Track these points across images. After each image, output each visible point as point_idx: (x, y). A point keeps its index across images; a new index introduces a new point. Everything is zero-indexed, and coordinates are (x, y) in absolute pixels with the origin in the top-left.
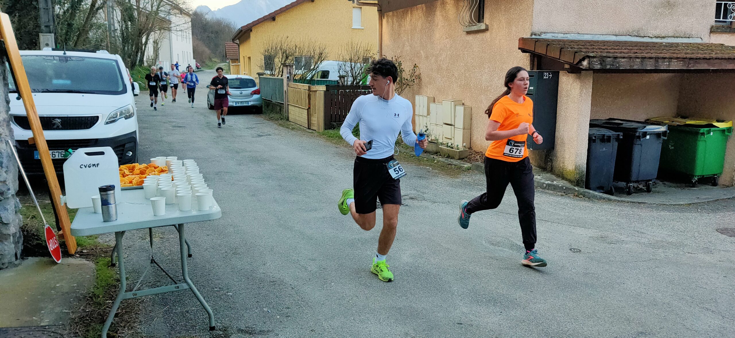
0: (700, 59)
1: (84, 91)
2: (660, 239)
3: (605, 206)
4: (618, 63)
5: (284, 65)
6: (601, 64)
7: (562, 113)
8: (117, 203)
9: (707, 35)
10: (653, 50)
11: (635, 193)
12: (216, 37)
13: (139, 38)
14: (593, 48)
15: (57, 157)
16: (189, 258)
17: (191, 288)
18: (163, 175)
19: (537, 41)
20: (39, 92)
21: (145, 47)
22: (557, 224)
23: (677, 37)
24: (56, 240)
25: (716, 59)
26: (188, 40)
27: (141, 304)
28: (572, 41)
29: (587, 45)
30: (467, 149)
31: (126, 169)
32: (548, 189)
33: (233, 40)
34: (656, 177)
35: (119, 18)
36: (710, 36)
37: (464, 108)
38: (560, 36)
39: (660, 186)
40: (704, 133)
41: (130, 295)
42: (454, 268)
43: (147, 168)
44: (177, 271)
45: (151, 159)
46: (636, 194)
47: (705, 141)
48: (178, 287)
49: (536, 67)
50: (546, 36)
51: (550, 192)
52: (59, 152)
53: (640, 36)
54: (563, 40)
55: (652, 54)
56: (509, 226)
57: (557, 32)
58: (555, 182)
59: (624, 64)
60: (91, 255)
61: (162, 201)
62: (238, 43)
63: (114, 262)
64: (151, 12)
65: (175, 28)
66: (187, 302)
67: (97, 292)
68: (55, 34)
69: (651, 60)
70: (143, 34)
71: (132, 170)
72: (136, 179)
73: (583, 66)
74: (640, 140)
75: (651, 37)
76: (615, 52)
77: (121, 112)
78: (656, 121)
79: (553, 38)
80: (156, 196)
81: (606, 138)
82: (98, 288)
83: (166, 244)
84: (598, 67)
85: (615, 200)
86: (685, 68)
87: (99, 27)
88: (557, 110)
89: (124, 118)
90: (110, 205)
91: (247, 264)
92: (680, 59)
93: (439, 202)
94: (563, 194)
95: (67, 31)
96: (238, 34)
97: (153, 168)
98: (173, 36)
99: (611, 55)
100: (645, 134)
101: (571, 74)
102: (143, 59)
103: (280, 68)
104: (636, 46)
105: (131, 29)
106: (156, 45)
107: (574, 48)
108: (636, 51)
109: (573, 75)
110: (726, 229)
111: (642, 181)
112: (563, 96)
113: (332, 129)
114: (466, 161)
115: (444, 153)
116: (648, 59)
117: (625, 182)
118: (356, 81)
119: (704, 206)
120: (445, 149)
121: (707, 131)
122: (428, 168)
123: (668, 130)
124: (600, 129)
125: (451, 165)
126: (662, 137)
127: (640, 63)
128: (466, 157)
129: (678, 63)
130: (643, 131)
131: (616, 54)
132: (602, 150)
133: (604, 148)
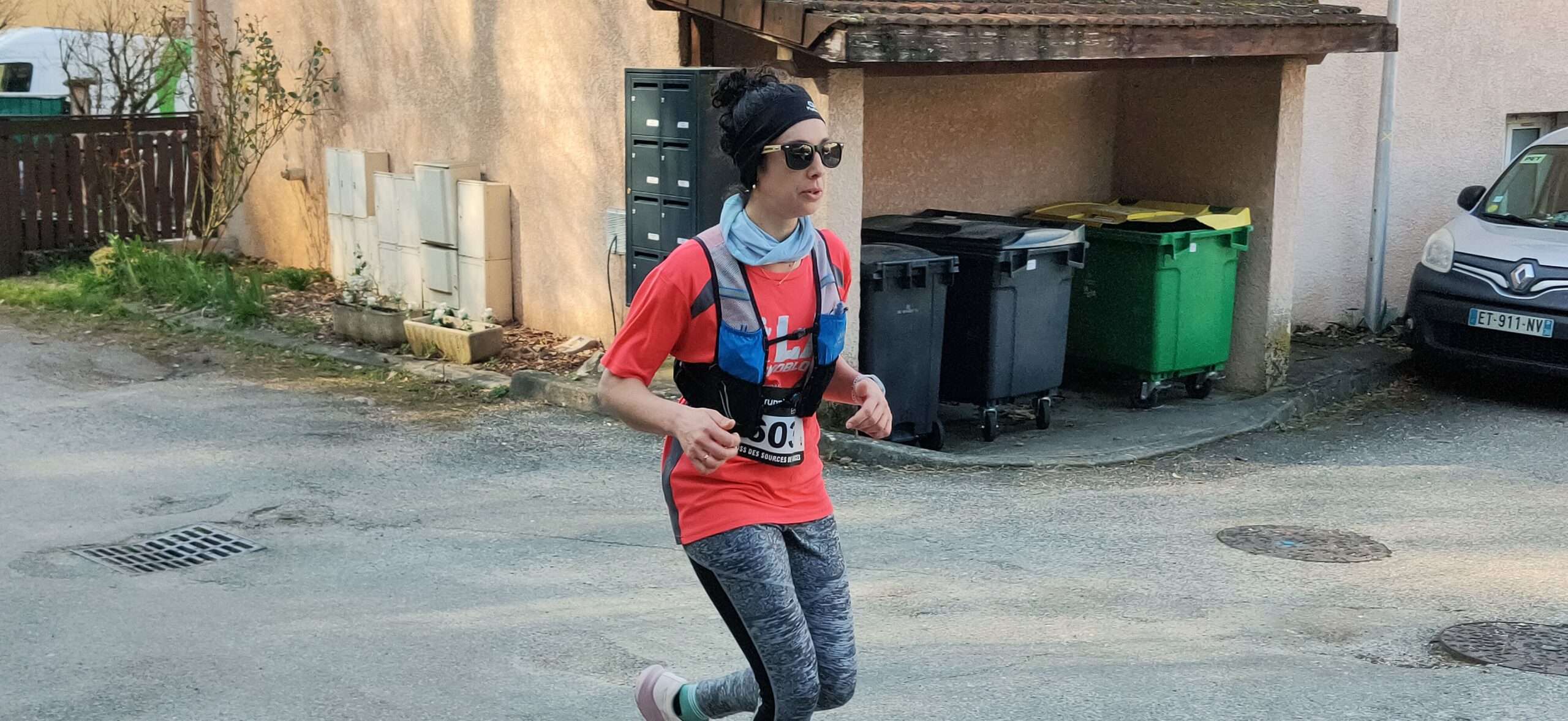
0: (1160, 26)
4: (932, 43)
6: (882, 47)
11: (1005, 433)
25: (1203, 26)
30: (504, 326)
34: (1060, 384)
37: (488, 188)
40: (1172, 246)
46: (1005, 438)
47: (1177, 270)
49: (697, 56)
55: (1030, 13)
59: (947, 46)
69: (1026, 34)
73: (831, 54)
74: (1010, 276)
76: (924, 8)
78: (1051, 217)
81: (910, 273)
84: (875, 56)
85: (944, 465)
86: (1122, 57)
92: (1105, 30)
99: (911, 18)
100: (1022, 257)
108: (987, 6)
111: (1019, 396)
113: (29, 273)
114: (495, 366)
115: (422, 344)
116: (1018, 32)
117: (975, 404)
118: (133, 97)
119: (1190, 460)
120: (423, 331)
121: (1181, 239)
122: (360, 399)
123: (1087, 239)
124: (896, 248)
125: (443, 382)
126: (1071, 262)
127: (994, 41)
128: (496, 355)
129: (1103, 40)
130: (1016, 246)
131: (926, 16)
132: (904, 312)
133: (908, 307)
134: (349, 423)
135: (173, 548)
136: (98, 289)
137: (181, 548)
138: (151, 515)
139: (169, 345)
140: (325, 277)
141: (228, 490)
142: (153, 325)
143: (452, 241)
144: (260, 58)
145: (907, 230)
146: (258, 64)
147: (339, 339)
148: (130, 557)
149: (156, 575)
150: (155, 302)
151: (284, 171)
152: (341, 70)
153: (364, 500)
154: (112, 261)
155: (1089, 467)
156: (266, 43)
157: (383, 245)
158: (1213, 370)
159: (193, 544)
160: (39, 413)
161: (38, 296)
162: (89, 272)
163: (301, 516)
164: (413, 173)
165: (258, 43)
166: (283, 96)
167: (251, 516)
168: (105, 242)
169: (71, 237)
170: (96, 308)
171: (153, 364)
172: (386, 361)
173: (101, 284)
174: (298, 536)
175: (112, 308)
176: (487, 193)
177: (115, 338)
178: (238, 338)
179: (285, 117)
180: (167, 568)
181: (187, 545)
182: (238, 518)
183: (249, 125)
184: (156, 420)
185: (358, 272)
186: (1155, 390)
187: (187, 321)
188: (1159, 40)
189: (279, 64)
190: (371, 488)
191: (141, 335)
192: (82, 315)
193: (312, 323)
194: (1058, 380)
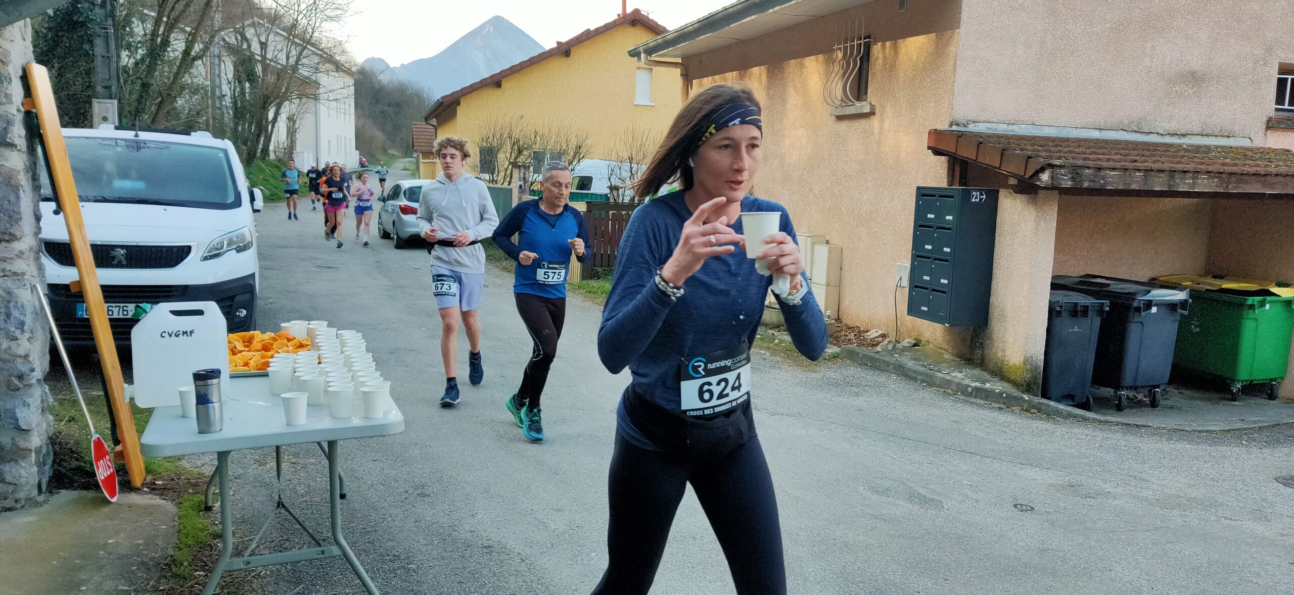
0: (1248, 174)
1: (164, 202)
2: (1174, 492)
3: (1076, 431)
4: (1103, 178)
5: (515, 165)
6: (1073, 179)
8: (223, 400)
9: (1261, 133)
10: (1166, 156)
11: (1130, 407)
12: (396, 114)
13: (262, 111)
14: (1060, 152)
15: (115, 316)
16: (342, 501)
17: (345, 554)
18: (303, 353)
19: (960, 135)
20: (88, 200)
21: (273, 127)
22: (991, 459)
23: (1207, 135)
24: (110, 461)
25: (1277, 175)
26: (347, 116)
27: (255, 580)
28: (1022, 138)
29: (1048, 145)
30: (833, 321)
31: (240, 342)
32: (976, 397)
33: (427, 119)
34: (1167, 382)
35: (230, 76)
36: (1265, 135)
37: (830, 248)
38: (1001, 129)
39: (1175, 396)
40: (1254, 305)
41: (239, 563)
42: (809, 532)
43: (275, 340)
44: (320, 522)
45: (282, 325)
46: (1132, 411)
47: (1256, 320)
48: (323, 552)
49: (957, 180)
50: (977, 128)
51: (979, 401)
52: (120, 307)
53: (1143, 133)
54: (1007, 136)
55: (1163, 163)
56: (906, 461)
57: (995, 120)
58: (988, 385)
59: (1113, 180)
60: (169, 489)
61: (302, 400)
62: (435, 124)
63: (210, 504)
64: (285, 67)
65: (326, 95)
66: (335, 578)
67: (179, 555)
68: (119, 102)
69: (1162, 175)
70: (271, 104)
71: (248, 342)
72: (255, 358)
73: (1042, 182)
74: (1140, 315)
75: (1162, 135)
76: (1096, 158)
77: (230, 240)
78: (1169, 283)
79: (989, 132)
80: (290, 390)
81: (1079, 309)
82: (182, 549)
83: (302, 475)
84: (1069, 184)
85: (1094, 420)
86: (1221, 190)
87: (195, 90)
88: (994, 257)
89: (234, 251)
90: (211, 405)
91: (443, 514)
92: (1212, 175)
93: (782, 415)
94: (1002, 406)
95: (141, 97)
96: (436, 110)
97: (285, 341)
98: (323, 108)
99: (1090, 163)
100: (1149, 304)
101: (1019, 195)
102: (268, 147)
103: (506, 170)
104: (1134, 149)
105: (250, 96)
106: (292, 123)
107: (1026, 150)
108: (1136, 158)
109: (1023, 197)
110: (1292, 478)
111: (1142, 387)
112: (1005, 233)
113: (596, 278)
116: (1157, 173)
117: (1113, 389)
119: (1254, 435)
121: (1261, 302)
123: (1191, 297)
124: (1070, 294)
126: (1179, 310)
127: (1142, 178)
129: (1210, 181)
130: (1147, 297)
131: (1100, 163)
132: (1073, 330)
133: (1076, 328)
145: (1076, 284)
155: (1187, 431)
158: (1275, 381)
188: (1247, 182)
194: (1166, 379)
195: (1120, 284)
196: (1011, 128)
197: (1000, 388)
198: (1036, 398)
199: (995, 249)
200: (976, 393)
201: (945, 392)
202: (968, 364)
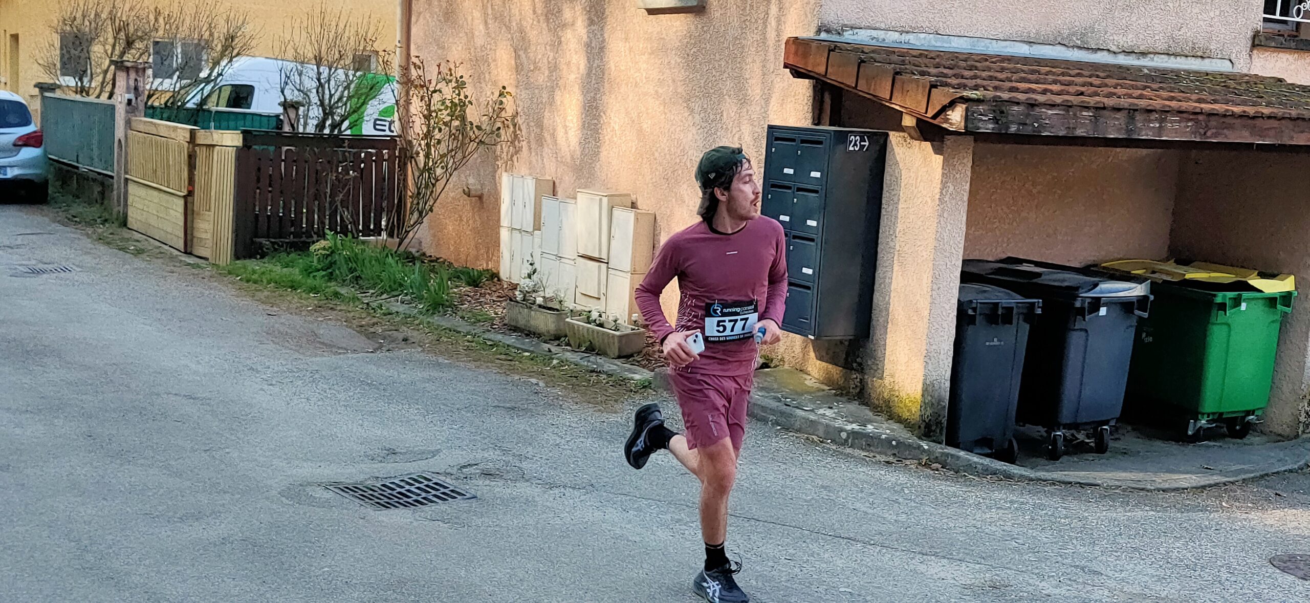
0: (1232, 116)
3: (997, 495)
4: (1037, 119)
5: (119, 65)
6: (996, 120)
7: (892, 244)
9: (1245, 54)
10: (1124, 87)
14: (976, 77)
19: (833, 48)
23: (1174, 55)
25: (1269, 117)
28: (923, 54)
29: (959, 67)
30: (642, 330)
32: (852, 446)
36: (1250, 56)
37: (636, 215)
38: (891, 39)
39: (1130, 440)
40: (1226, 304)
46: (1070, 458)
47: (1229, 325)
49: (826, 117)
50: (855, 37)
51: (858, 453)
54: (900, 50)
57: (883, 26)
58: (870, 428)
73: (951, 124)
74: (1084, 320)
75: (1114, 53)
76: (1028, 89)
78: (1121, 271)
79: (874, 43)
81: (1000, 312)
84: (987, 125)
86: (1196, 139)
88: (880, 235)
92: (1186, 115)
94: (891, 459)
99: (1019, 96)
100: (1096, 304)
103: (106, 73)
104: (1079, 75)
108: (1083, 89)
110: (1292, 558)
111: (1084, 425)
112: (896, 199)
113: (258, 257)
114: (638, 362)
115: (579, 339)
117: (1044, 427)
118: (333, 118)
119: (1236, 492)
120: (581, 328)
121: (1234, 299)
122: (534, 381)
123: (1152, 293)
124: (988, 289)
125: (597, 372)
126: (1137, 312)
127: (1091, 120)
128: (639, 353)
129: (1183, 125)
130: (1091, 294)
131: (1033, 96)
132: (992, 344)
133: (995, 340)
134: (527, 400)
135: (402, 490)
136: (315, 274)
137: (408, 491)
138: (381, 462)
139: (374, 324)
140: (494, 276)
141: (439, 447)
142: (361, 306)
143: (604, 256)
144: (454, 96)
145: (993, 273)
146: (452, 102)
147: (510, 330)
148: (371, 495)
149: (393, 511)
150: (361, 287)
151: (466, 190)
152: (519, 110)
153: (546, 464)
154: (328, 253)
156: (460, 85)
157: (545, 255)
158: (1253, 414)
159: (418, 488)
160: (282, 372)
161: (268, 277)
162: (307, 260)
163: (497, 473)
164: (575, 198)
165: (454, 85)
166: (471, 128)
167: (459, 469)
168: (323, 236)
169: (292, 229)
170: (314, 290)
171: (364, 338)
172: (550, 351)
173: (319, 270)
174: (499, 490)
175: (327, 290)
176: (637, 219)
177: (332, 315)
178: (429, 322)
179: (473, 145)
180: (402, 507)
181: (412, 489)
182: (449, 470)
183: (443, 148)
184: (374, 385)
185: (529, 276)
186: (1201, 427)
187: (387, 305)
188: (1231, 128)
189: (470, 103)
190: (550, 454)
191: (352, 314)
192: (304, 295)
193: (487, 315)
194: (1117, 413)
195: (1055, 273)
196: (905, 37)
197: (888, 431)
198: (939, 446)
199: (881, 221)
200: (854, 439)
201: (807, 439)
202: (841, 395)
